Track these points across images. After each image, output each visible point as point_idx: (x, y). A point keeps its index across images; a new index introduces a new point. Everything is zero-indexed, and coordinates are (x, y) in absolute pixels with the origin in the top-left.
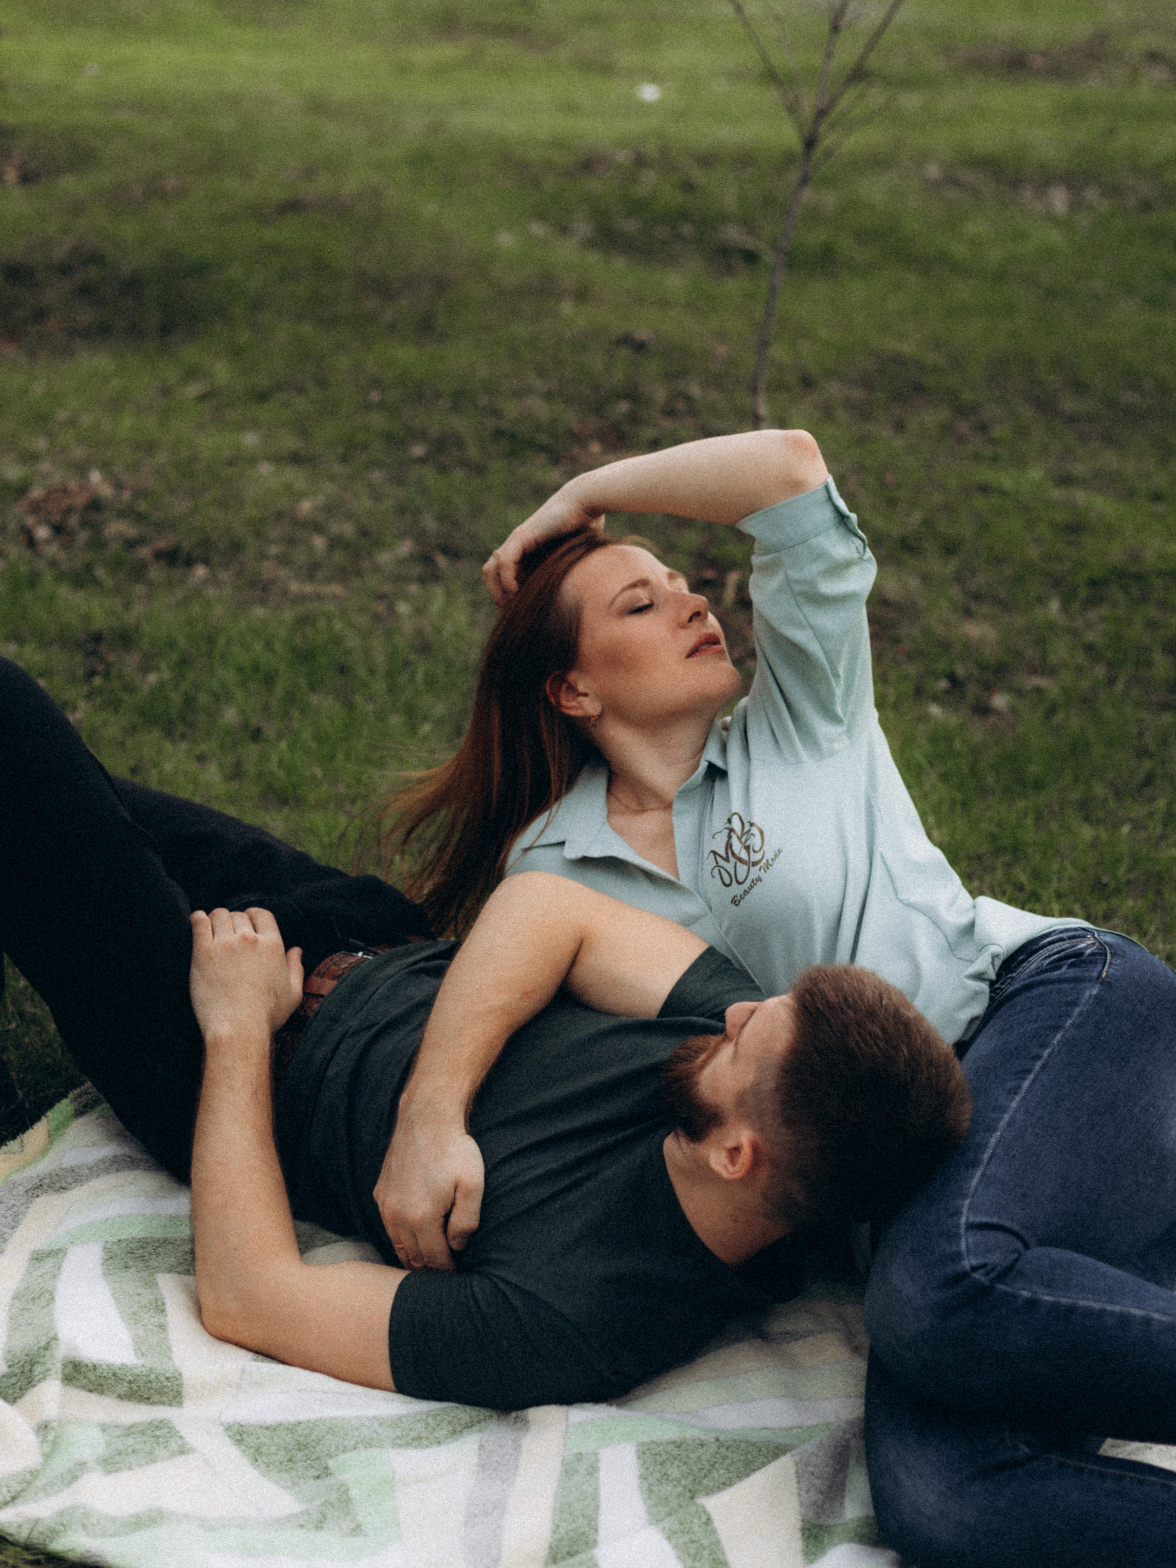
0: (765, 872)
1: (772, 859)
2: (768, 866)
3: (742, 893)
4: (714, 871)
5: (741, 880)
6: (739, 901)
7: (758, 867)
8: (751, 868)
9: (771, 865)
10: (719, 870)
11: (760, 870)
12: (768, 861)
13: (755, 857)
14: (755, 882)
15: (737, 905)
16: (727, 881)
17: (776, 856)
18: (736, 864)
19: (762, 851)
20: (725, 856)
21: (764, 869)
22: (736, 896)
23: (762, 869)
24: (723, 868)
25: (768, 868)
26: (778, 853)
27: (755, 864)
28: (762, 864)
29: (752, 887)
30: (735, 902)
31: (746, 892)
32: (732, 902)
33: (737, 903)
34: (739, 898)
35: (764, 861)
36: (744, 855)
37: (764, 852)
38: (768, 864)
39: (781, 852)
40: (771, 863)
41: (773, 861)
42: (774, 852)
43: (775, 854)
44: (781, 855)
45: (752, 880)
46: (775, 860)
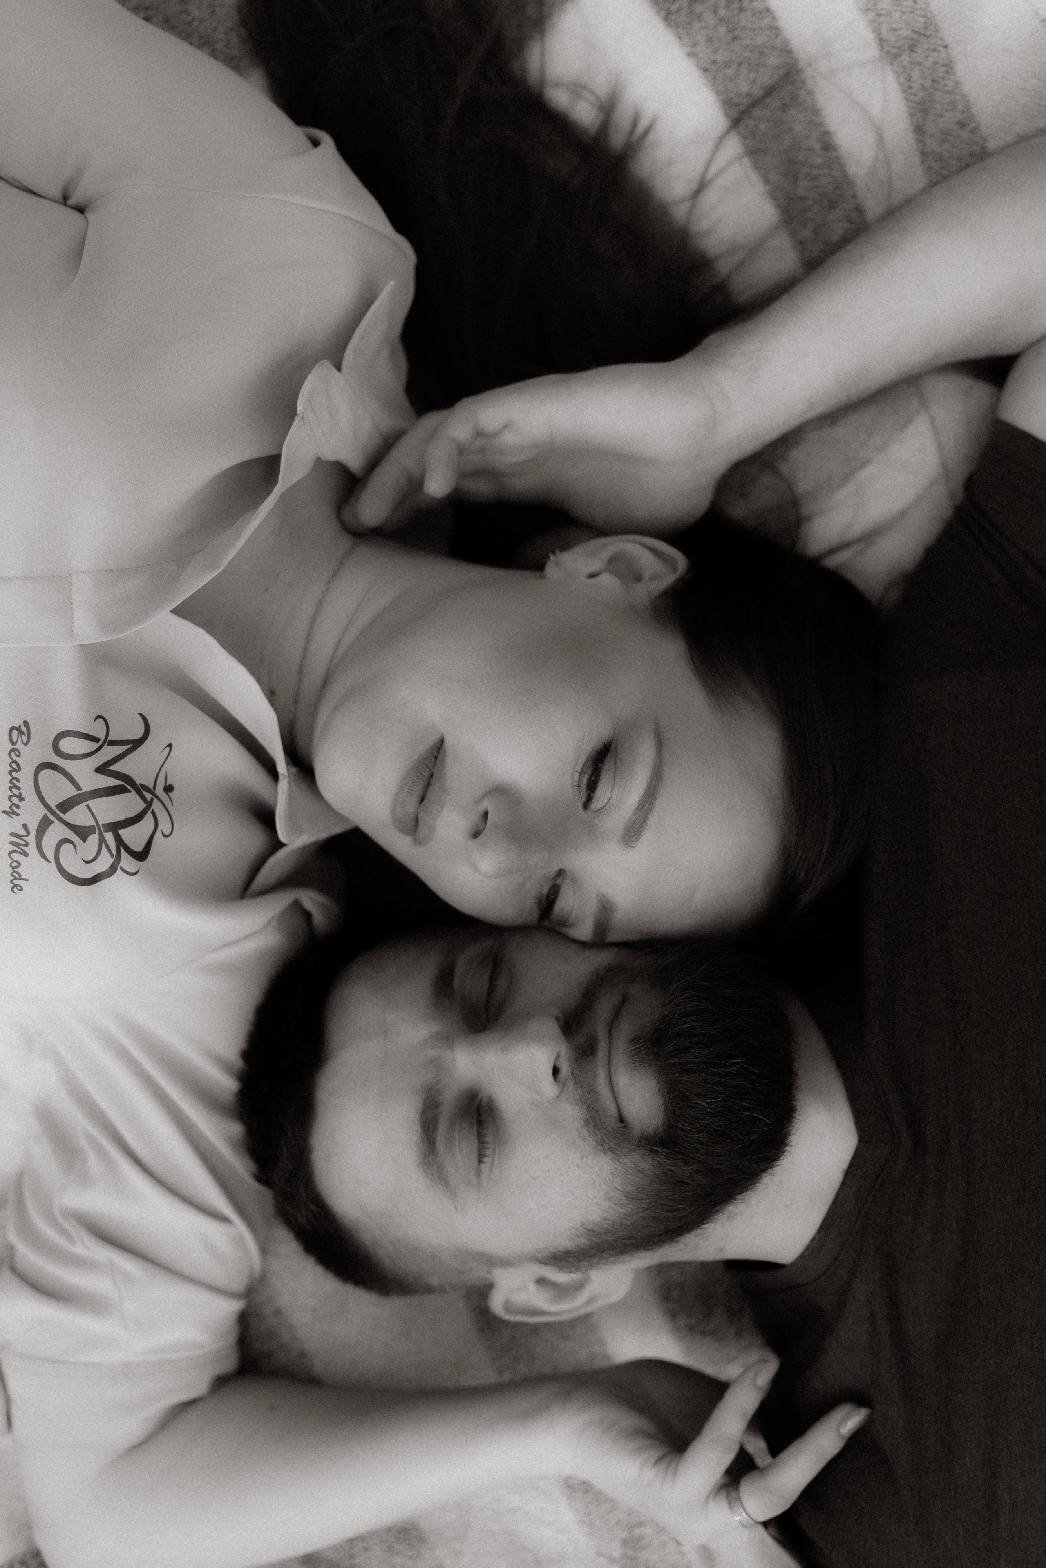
0: (13, 834)
1: (19, 864)
2: (18, 846)
3: (19, 760)
5: (45, 774)
6: (13, 743)
8: (44, 811)
9: (10, 854)
11: (25, 826)
12: (26, 855)
13: (56, 832)
14: (15, 800)
15: (13, 728)
16: (67, 743)
18: (80, 785)
19: (51, 857)
22: (27, 743)
23: (24, 833)
25: (12, 843)
26: (16, 882)
27: (45, 823)
28: (31, 839)
29: (13, 787)
30: (21, 732)
31: (15, 767)
32: (26, 723)
33: (15, 733)
34: (19, 746)
35: (32, 849)
36: (79, 816)
37: (48, 861)
38: (19, 850)
39: (12, 890)
40: (15, 856)
41: (14, 864)
42: (27, 880)
43: (23, 877)
44: (12, 885)
45: (24, 796)
46: (13, 868)
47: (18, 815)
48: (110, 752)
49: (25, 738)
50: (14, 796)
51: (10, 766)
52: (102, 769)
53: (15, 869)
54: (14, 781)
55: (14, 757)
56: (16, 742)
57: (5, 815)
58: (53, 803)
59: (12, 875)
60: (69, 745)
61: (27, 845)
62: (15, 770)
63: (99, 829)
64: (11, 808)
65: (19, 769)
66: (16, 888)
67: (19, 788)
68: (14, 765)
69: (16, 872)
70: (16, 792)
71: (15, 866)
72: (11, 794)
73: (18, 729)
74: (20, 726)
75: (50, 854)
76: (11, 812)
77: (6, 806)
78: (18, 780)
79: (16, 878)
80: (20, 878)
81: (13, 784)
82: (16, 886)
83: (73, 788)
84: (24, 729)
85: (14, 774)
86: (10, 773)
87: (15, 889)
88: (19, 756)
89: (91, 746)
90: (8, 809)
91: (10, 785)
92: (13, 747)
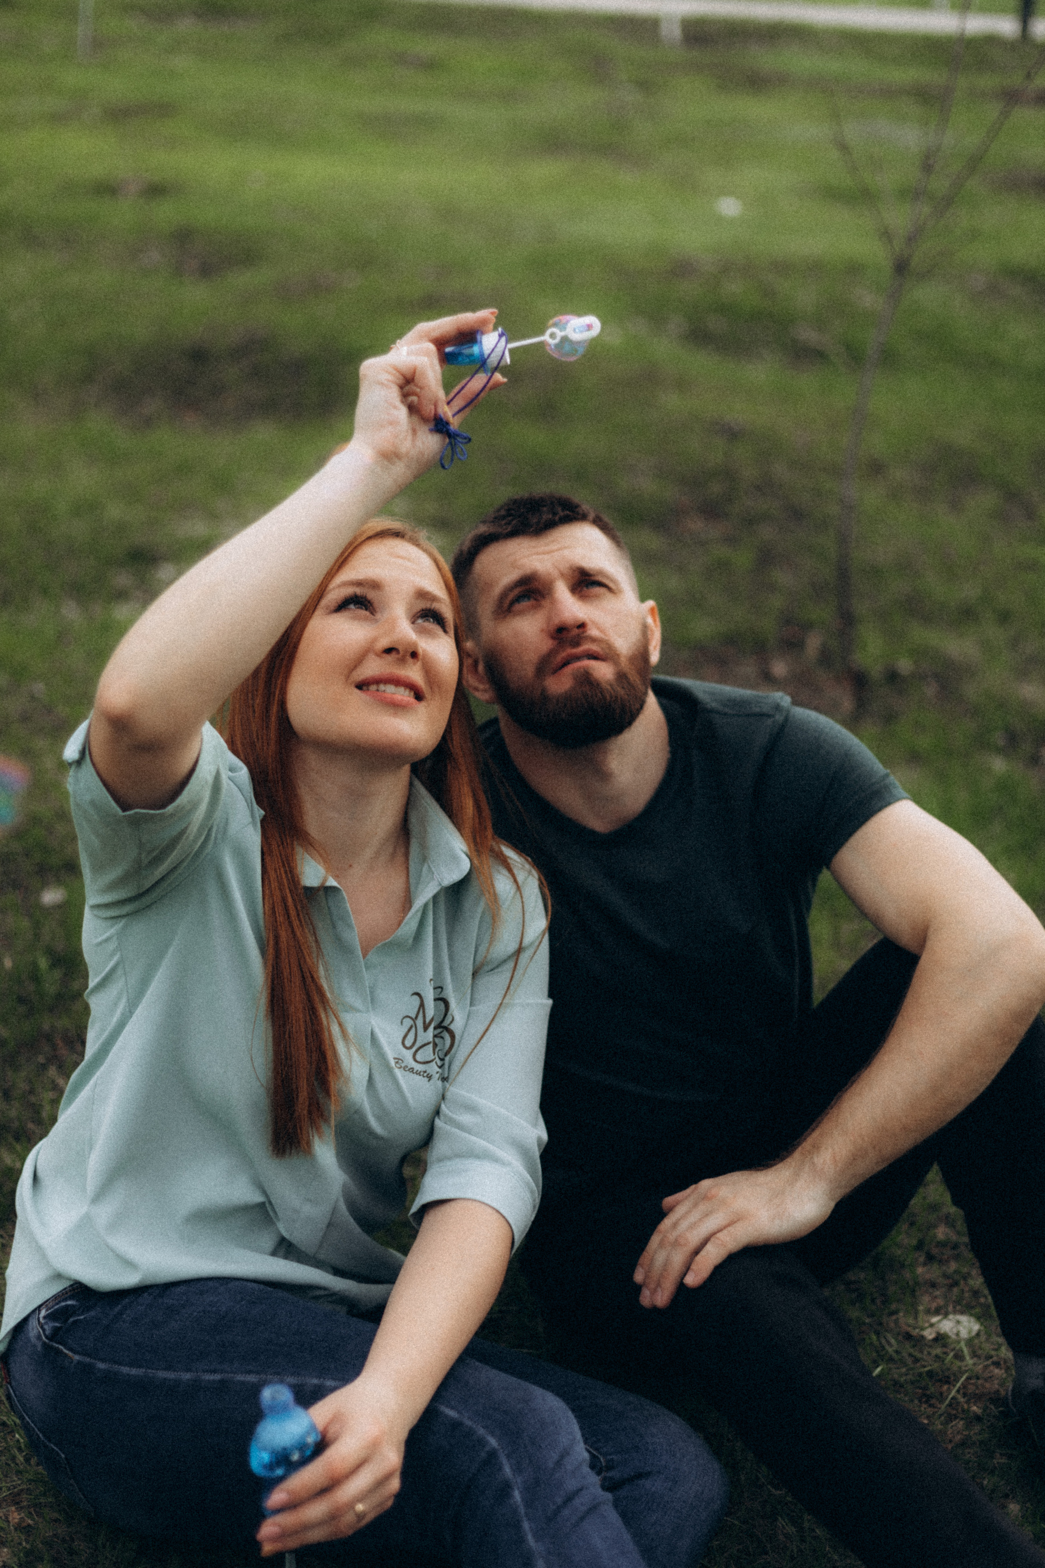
3: (409, 1067)
4: (408, 1019)
5: (418, 1057)
8: (433, 1063)
10: (411, 1027)
14: (425, 1075)
18: (429, 1043)
20: (428, 1020)
22: (403, 1062)
24: (416, 1028)
31: (412, 1070)
33: (397, 1065)
34: (403, 1065)
47: (431, 1076)
48: (420, 1023)
49: (400, 1061)
50: (423, 1074)
52: (426, 1028)
55: (407, 1069)
57: (431, 1081)
58: (431, 1057)
60: (409, 1042)
62: (413, 1071)
64: (428, 1077)
67: (421, 1072)
68: (411, 1070)
70: (422, 1073)
77: (426, 1079)
78: (417, 1071)
81: (418, 1073)
83: (428, 1046)
84: (396, 1061)
85: (414, 1071)
88: (407, 1067)
89: (413, 1029)
90: (428, 1079)
91: (418, 1075)
92: (402, 1069)
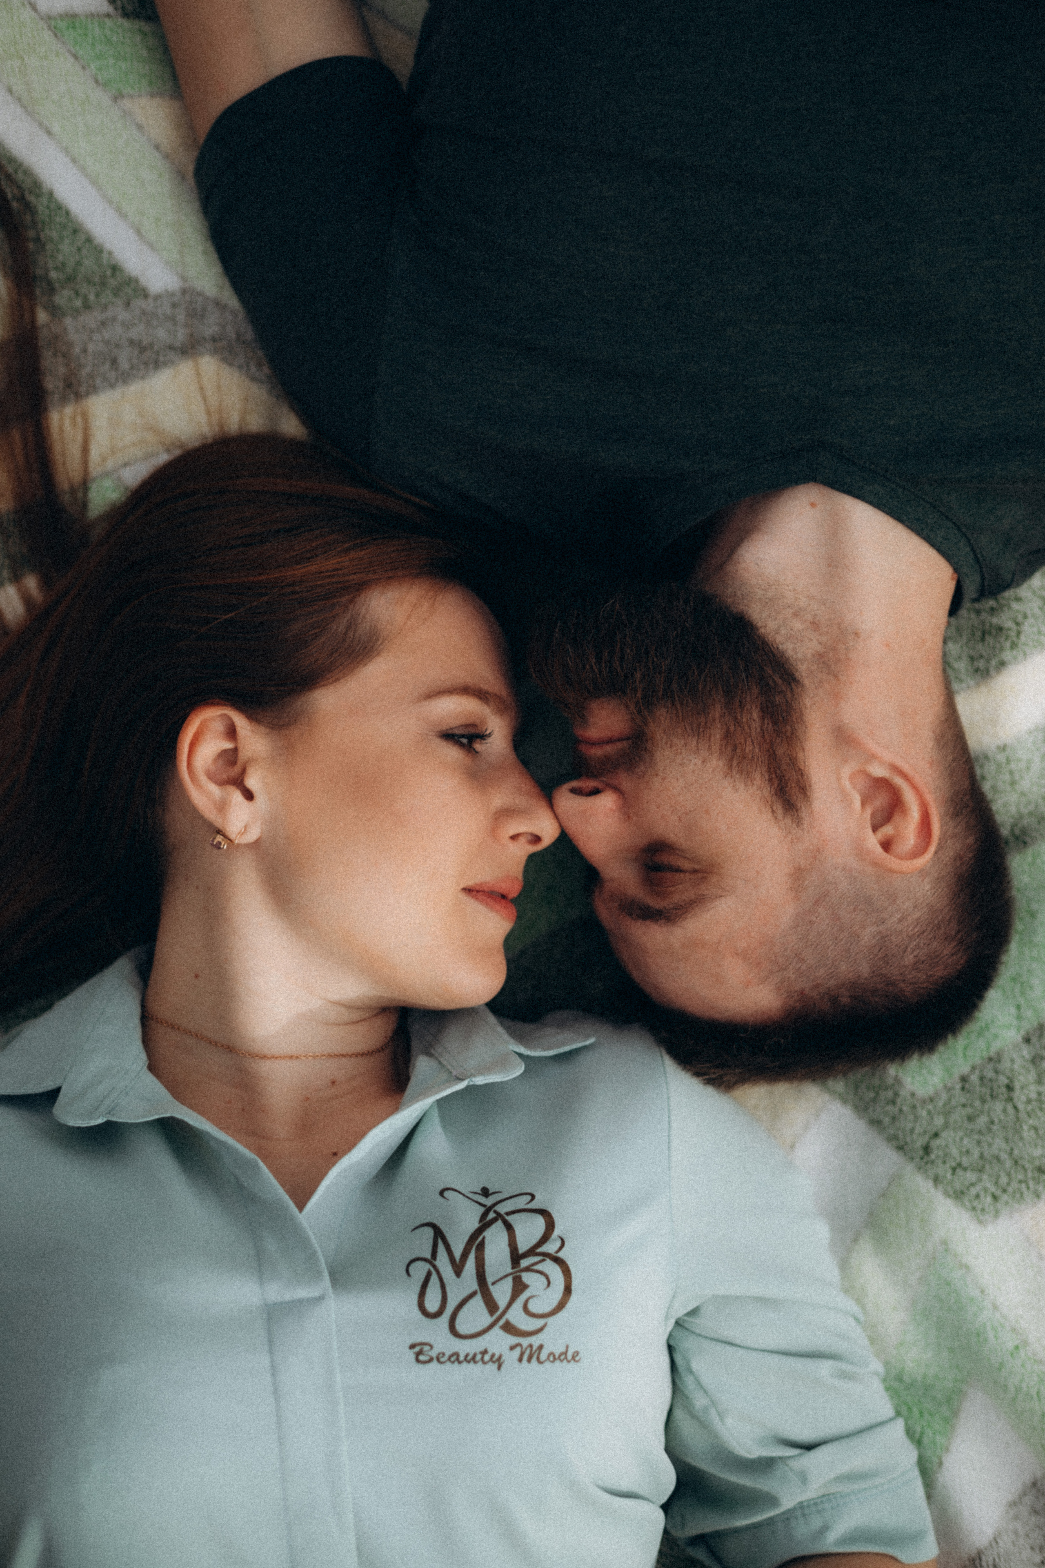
0: (520, 1360)
1: (551, 1354)
2: (533, 1355)
3: (448, 1354)
4: (420, 1264)
5: (462, 1327)
6: (431, 1360)
7: (514, 1340)
8: (496, 1329)
9: (539, 1361)
10: (429, 1276)
11: (512, 1348)
12: (541, 1347)
13: (518, 1316)
14: (487, 1358)
15: (418, 1360)
16: (432, 1303)
17: (562, 1357)
18: (472, 1291)
20: (456, 1255)
21: (522, 1354)
22: (431, 1347)
23: (518, 1350)
24: (438, 1274)
25: (529, 1360)
26: (569, 1357)
27: (509, 1328)
28: (525, 1342)
29: (474, 1360)
30: (421, 1352)
31: (455, 1358)
32: (412, 1347)
33: (421, 1358)
34: (434, 1353)
35: (535, 1341)
36: (502, 1293)
37: (545, 1325)
38: (536, 1354)
39: (577, 1361)
40: (543, 1356)
41: (551, 1358)
42: (567, 1347)
43: (563, 1350)
44: (572, 1361)
45: (482, 1349)
46: (555, 1359)
47: (501, 1356)
48: (443, 1262)
49: (426, 1348)
50: (482, 1359)
51: (453, 1362)
52: (458, 1270)
53: (557, 1356)
54: (469, 1358)
55: (446, 1358)
56: (430, 1356)
57: (502, 1369)
58: (487, 1320)
59: (562, 1361)
60: (432, 1305)
61: (531, 1346)
62: (457, 1359)
63: (516, 1272)
64: (494, 1362)
65: (457, 1354)
66: (575, 1357)
67: (475, 1354)
68: (453, 1359)
69: (560, 1356)
70: (479, 1357)
71: (553, 1358)
72: (480, 1363)
73: (418, 1354)
74: (414, 1353)
75: (540, 1323)
76: (498, 1362)
77: (493, 1366)
78: (467, 1355)
79: (566, 1358)
80: (566, 1353)
81: (471, 1359)
82: (573, 1358)
83: (475, 1298)
84: (417, 1349)
85: (462, 1358)
86: (460, 1362)
87: (577, 1359)
88: (444, 1354)
89: (434, 1279)
90: (496, 1365)
91: (472, 1364)
92: (435, 1360)
